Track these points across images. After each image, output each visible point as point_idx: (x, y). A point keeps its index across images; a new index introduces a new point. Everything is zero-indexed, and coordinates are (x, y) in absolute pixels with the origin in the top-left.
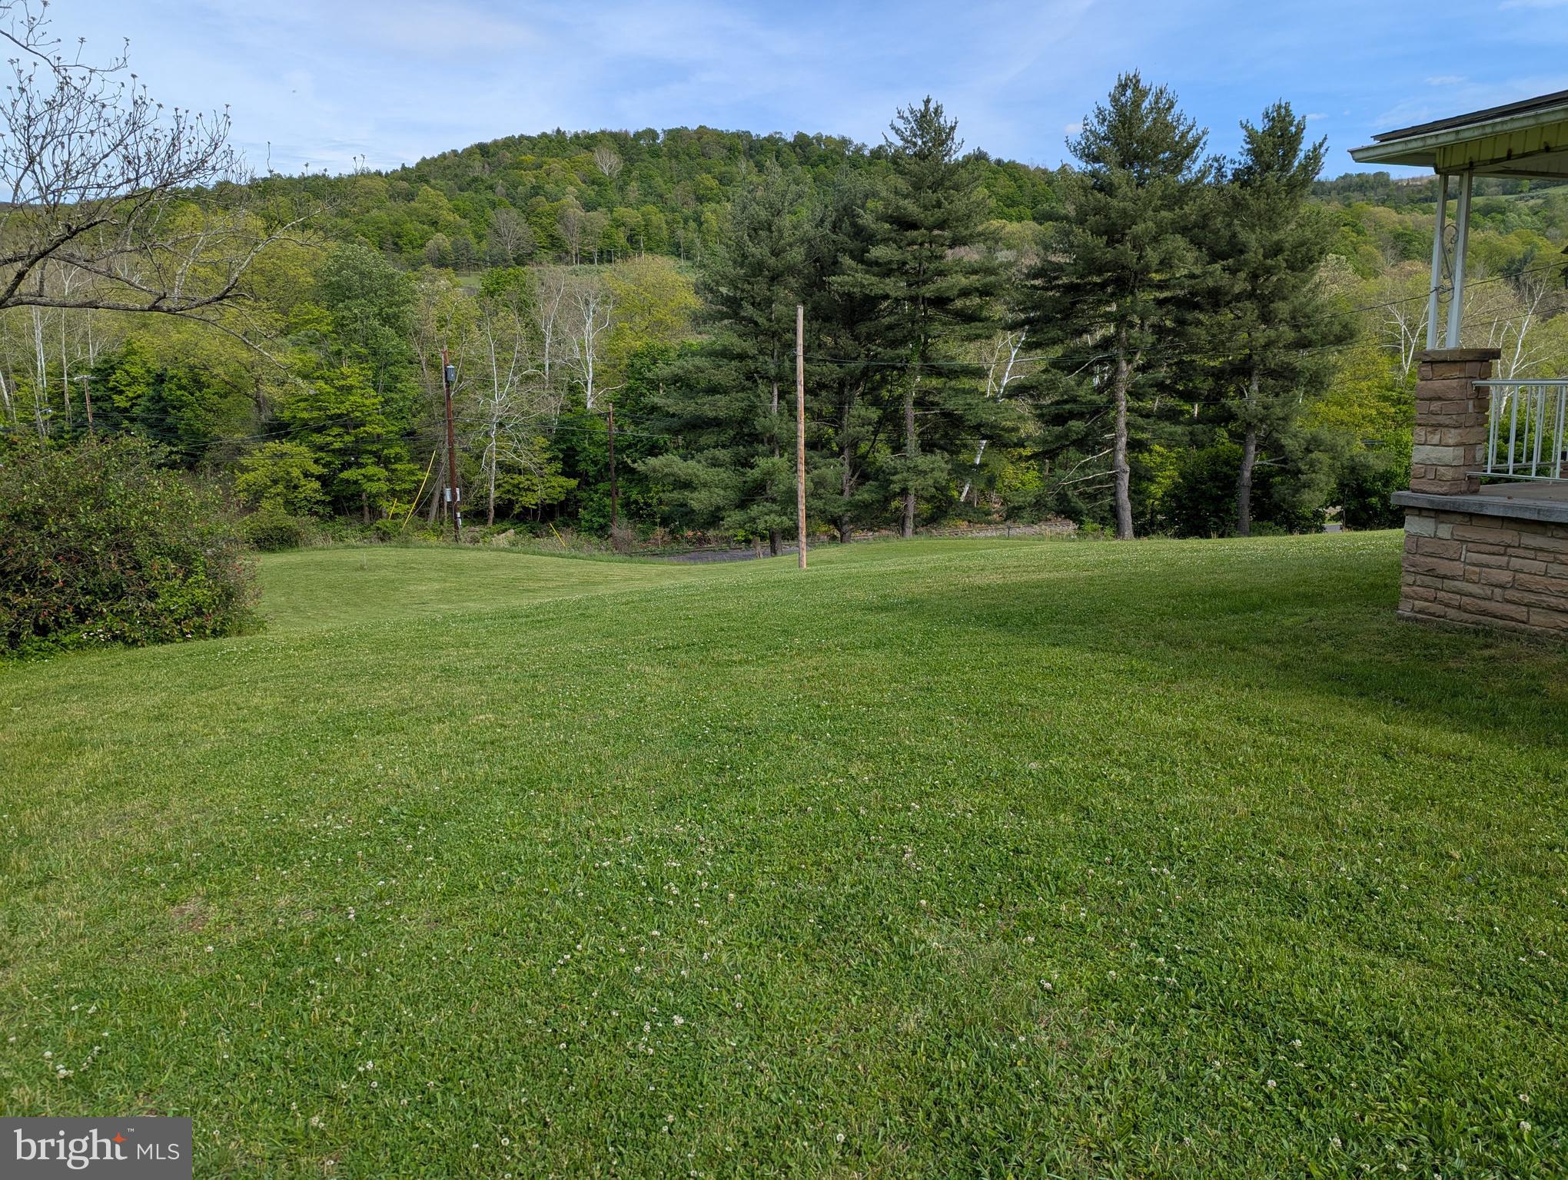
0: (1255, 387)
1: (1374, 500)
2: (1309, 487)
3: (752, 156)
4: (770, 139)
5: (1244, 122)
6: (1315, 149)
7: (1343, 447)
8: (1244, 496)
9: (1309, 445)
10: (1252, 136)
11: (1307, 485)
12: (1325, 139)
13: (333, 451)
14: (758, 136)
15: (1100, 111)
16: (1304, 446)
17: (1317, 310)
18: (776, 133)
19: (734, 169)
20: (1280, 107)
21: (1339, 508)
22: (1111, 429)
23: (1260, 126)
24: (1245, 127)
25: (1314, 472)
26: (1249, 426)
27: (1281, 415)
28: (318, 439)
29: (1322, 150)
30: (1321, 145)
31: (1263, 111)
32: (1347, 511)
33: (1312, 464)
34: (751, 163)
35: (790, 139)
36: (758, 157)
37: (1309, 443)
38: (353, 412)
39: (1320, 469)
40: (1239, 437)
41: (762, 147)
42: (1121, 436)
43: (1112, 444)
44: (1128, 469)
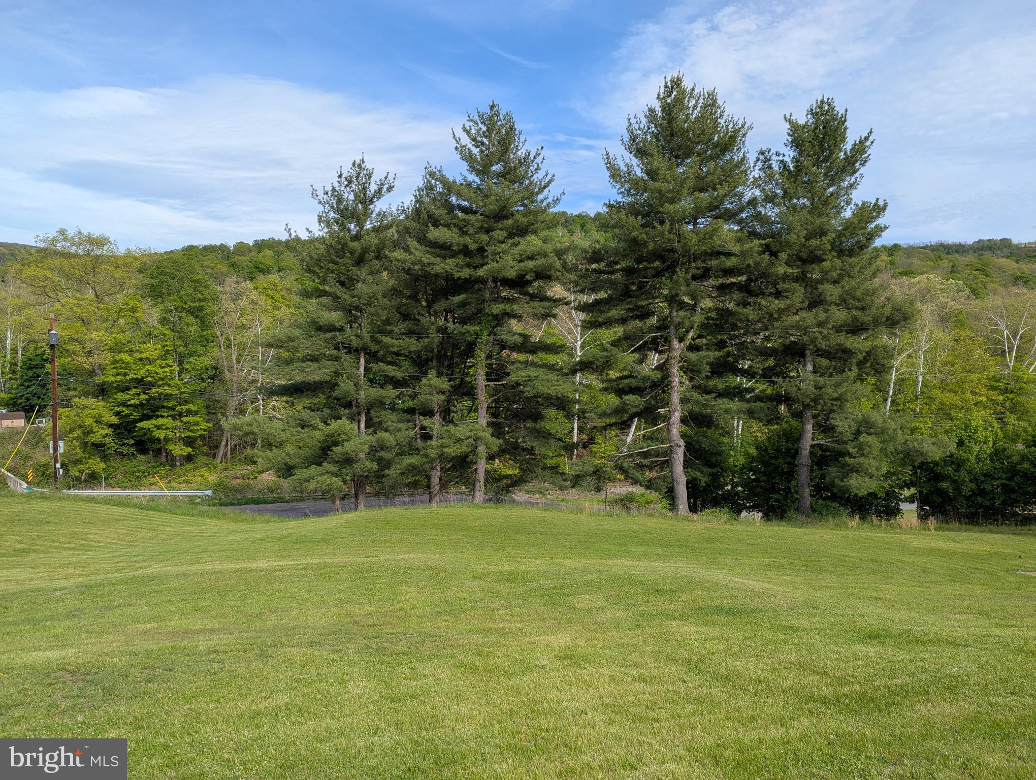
0: (810, 367)
1: (944, 485)
2: (857, 471)
3: (566, 227)
4: (579, 216)
5: (788, 116)
6: (861, 142)
7: (894, 430)
8: (804, 475)
9: (859, 427)
10: (795, 128)
11: (856, 470)
12: (871, 132)
13: (131, 405)
14: (572, 214)
15: (651, 110)
16: (854, 428)
17: (867, 293)
18: (583, 212)
19: (555, 234)
20: (822, 102)
21: (913, 490)
22: (666, 404)
23: (802, 118)
24: (789, 121)
25: (863, 455)
26: (806, 407)
27: (835, 395)
28: (120, 397)
29: (868, 143)
30: (867, 138)
31: (808, 107)
32: (920, 493)
33: (860, 448)
34: (566, 231)
35: (592, 215)
36: (570, 227)
37: (859, 424)
38: (147, 377)
39: (870, 453)
40: (798, 415)
41: (573, 221)
42: (674, 411)
43: (666, 418)
44: (682, 443)
